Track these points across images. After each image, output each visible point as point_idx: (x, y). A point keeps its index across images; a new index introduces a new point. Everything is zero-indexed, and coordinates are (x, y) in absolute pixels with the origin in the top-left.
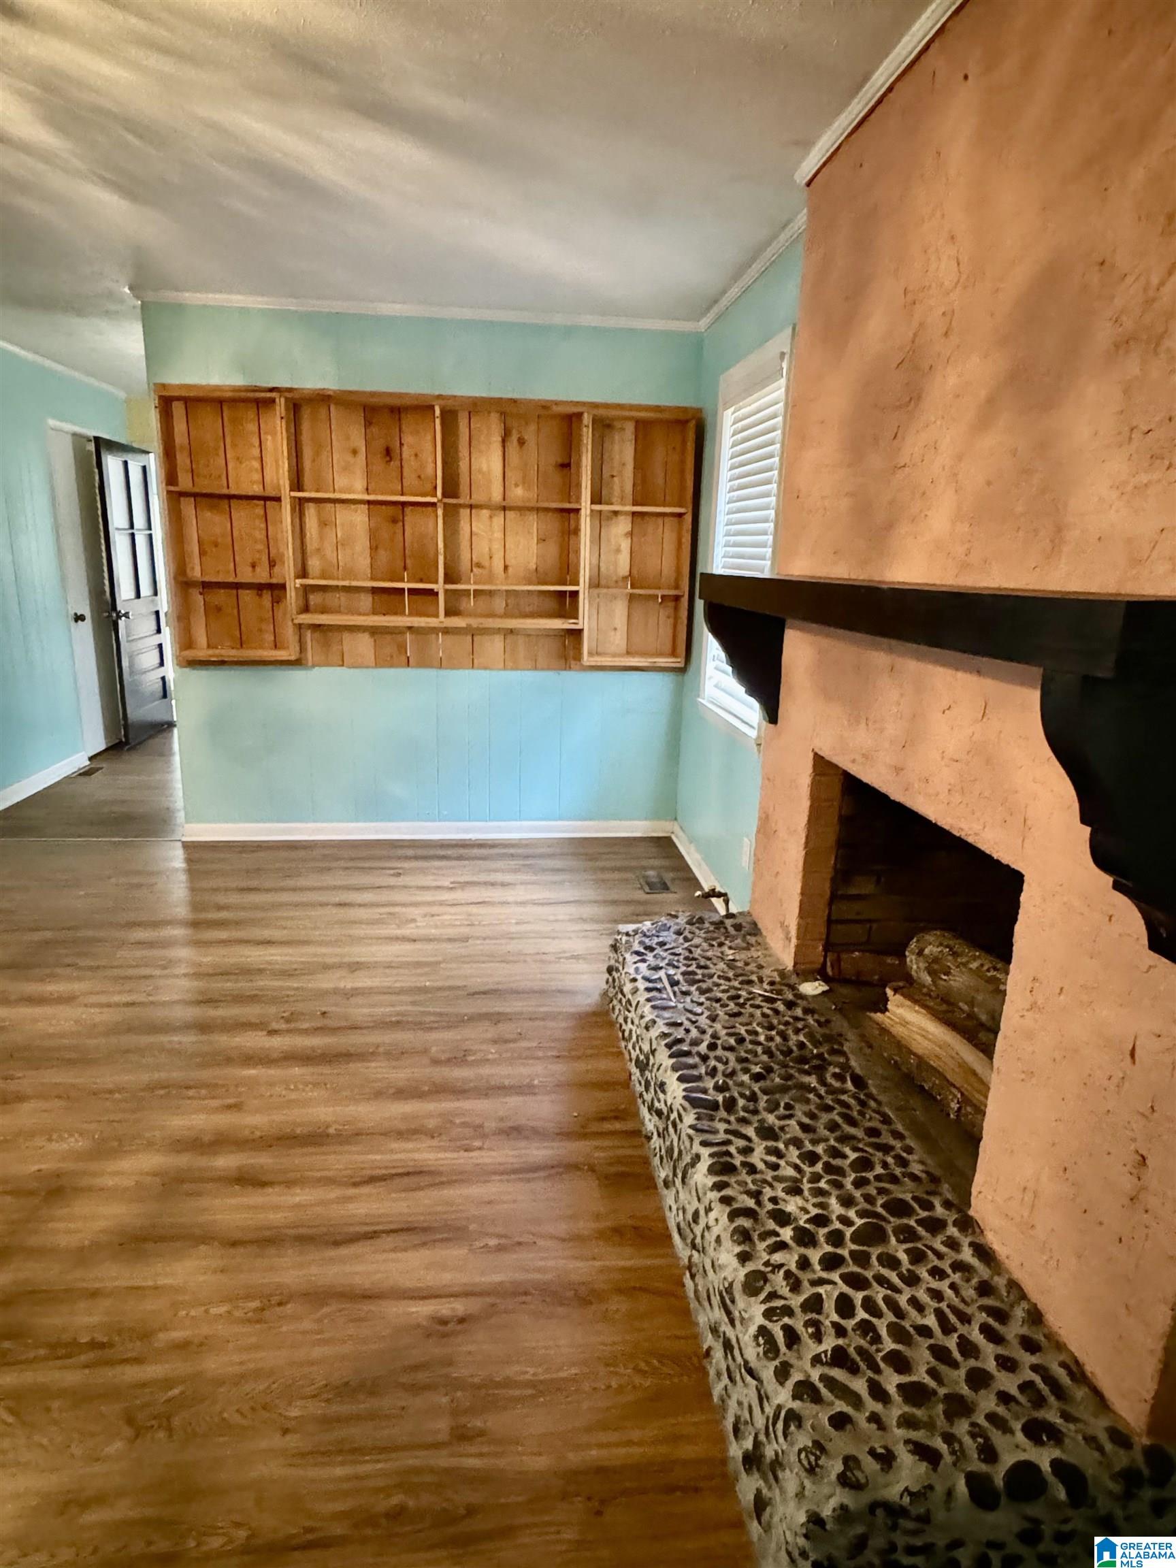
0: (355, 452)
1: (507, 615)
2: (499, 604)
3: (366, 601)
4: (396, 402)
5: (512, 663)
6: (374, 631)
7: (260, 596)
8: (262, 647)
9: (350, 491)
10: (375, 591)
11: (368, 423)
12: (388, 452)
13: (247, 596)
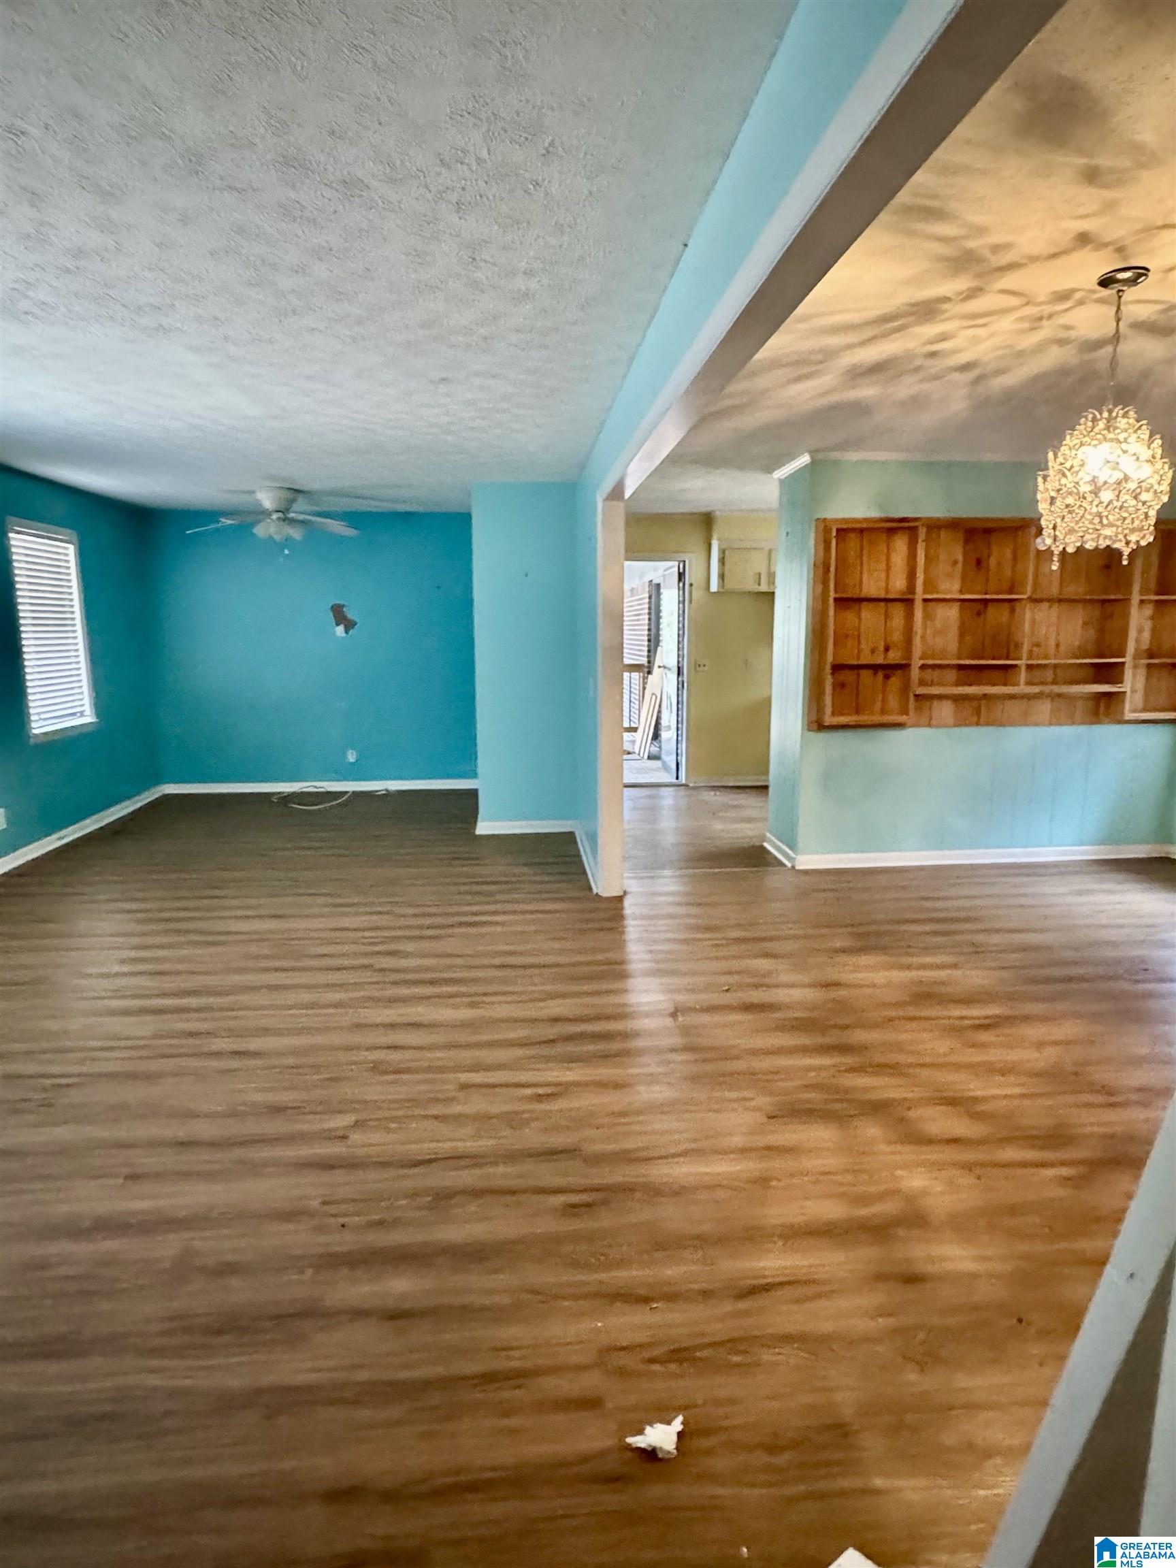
0: (955, 563)
1: (1054, 682)
2: (1049, 675)
3: (952, 675)
4: (989, 525)
5: (1055, 721)
6: (957, 699)
7: (875, 674)
8: (872, 714)
9: (949, 592)
10: (961, 667)
11: (967, 541)
12: (979, 562)
13: (866, 675)
